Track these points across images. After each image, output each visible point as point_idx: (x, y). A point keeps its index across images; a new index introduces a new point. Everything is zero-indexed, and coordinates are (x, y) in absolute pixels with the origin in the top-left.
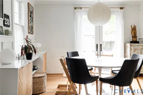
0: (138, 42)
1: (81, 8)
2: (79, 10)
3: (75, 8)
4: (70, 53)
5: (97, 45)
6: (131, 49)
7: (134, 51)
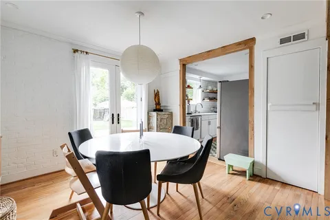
0: (162, 111)
1: (87, 53)
2: (84, 55)
3: (76, 51)
4: (75, 132)
5: (113, 115)
6: (157, 119)
7: (161, 121)
